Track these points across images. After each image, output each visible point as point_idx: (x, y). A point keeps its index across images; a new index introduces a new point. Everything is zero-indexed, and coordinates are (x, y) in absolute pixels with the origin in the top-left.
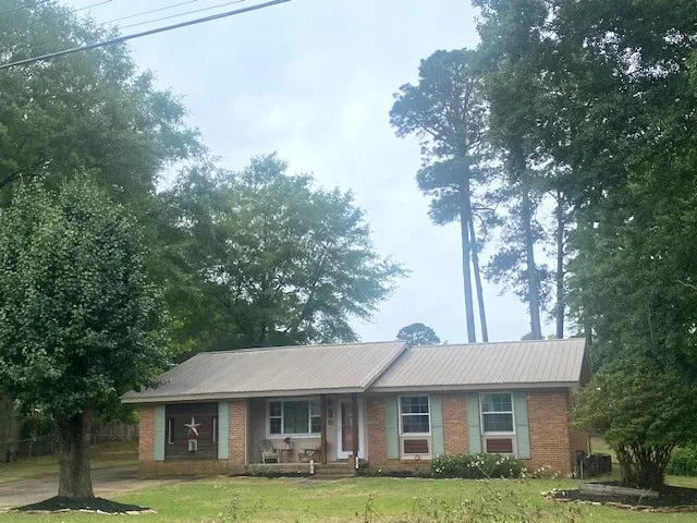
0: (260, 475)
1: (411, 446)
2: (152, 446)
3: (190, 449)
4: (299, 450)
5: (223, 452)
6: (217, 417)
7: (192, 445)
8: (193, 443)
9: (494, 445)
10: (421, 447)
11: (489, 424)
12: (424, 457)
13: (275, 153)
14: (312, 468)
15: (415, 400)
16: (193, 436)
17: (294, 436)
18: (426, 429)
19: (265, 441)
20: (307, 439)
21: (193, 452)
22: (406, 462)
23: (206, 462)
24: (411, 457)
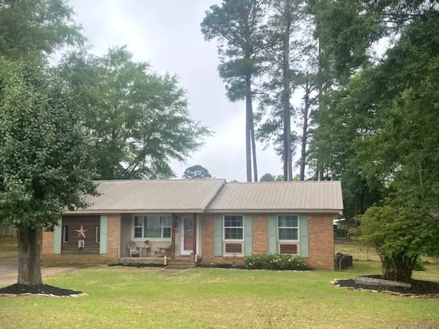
0: (130, 265)
1: (230, 248)
2: (51, 245)
3: (80, 246)
4: (155, 248)
5: (103, 249)
6: (99, 226)
7: (81, 243)
8: (82, 243)
9: (284, 248)
10: (237, 248)
11: (282, 234)
12: (239, 255)
13: (125, 46)
14: (165, 261)
15: (234, 218)
16: (82, 238)
17: (151, 240)
18: (241, 237)
19: (131, 242)
20: (160, 242)
21: (81, 248)
22: (227, 258)
23: (90, 256)
24: (230, 255)
